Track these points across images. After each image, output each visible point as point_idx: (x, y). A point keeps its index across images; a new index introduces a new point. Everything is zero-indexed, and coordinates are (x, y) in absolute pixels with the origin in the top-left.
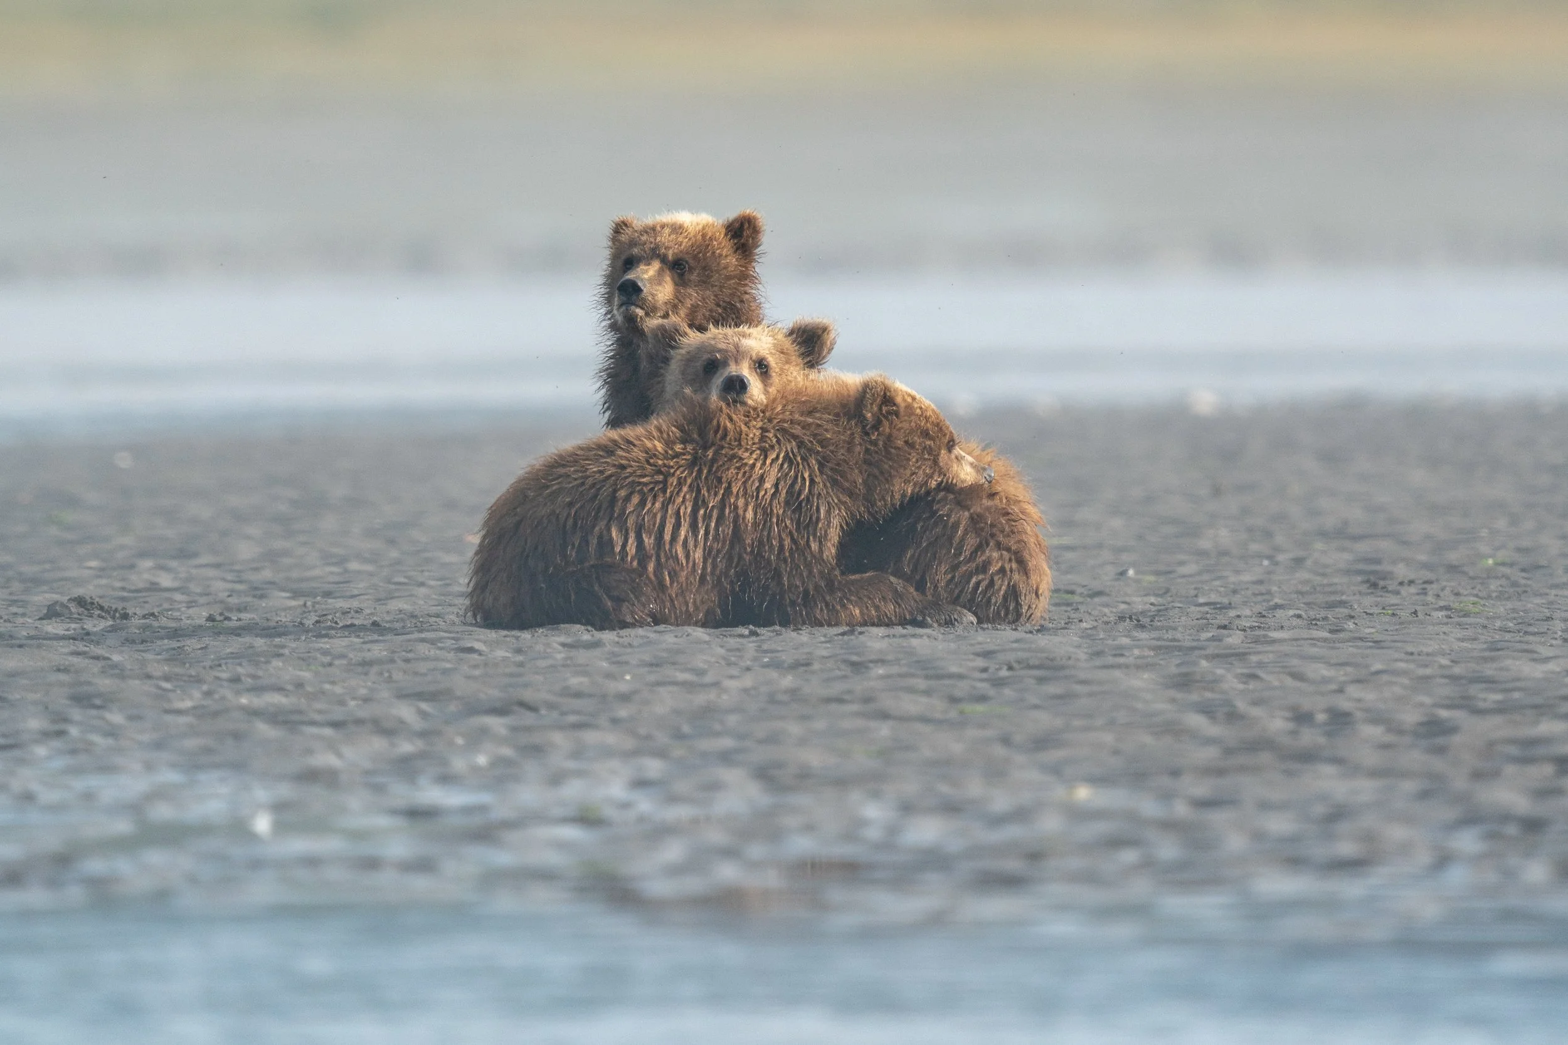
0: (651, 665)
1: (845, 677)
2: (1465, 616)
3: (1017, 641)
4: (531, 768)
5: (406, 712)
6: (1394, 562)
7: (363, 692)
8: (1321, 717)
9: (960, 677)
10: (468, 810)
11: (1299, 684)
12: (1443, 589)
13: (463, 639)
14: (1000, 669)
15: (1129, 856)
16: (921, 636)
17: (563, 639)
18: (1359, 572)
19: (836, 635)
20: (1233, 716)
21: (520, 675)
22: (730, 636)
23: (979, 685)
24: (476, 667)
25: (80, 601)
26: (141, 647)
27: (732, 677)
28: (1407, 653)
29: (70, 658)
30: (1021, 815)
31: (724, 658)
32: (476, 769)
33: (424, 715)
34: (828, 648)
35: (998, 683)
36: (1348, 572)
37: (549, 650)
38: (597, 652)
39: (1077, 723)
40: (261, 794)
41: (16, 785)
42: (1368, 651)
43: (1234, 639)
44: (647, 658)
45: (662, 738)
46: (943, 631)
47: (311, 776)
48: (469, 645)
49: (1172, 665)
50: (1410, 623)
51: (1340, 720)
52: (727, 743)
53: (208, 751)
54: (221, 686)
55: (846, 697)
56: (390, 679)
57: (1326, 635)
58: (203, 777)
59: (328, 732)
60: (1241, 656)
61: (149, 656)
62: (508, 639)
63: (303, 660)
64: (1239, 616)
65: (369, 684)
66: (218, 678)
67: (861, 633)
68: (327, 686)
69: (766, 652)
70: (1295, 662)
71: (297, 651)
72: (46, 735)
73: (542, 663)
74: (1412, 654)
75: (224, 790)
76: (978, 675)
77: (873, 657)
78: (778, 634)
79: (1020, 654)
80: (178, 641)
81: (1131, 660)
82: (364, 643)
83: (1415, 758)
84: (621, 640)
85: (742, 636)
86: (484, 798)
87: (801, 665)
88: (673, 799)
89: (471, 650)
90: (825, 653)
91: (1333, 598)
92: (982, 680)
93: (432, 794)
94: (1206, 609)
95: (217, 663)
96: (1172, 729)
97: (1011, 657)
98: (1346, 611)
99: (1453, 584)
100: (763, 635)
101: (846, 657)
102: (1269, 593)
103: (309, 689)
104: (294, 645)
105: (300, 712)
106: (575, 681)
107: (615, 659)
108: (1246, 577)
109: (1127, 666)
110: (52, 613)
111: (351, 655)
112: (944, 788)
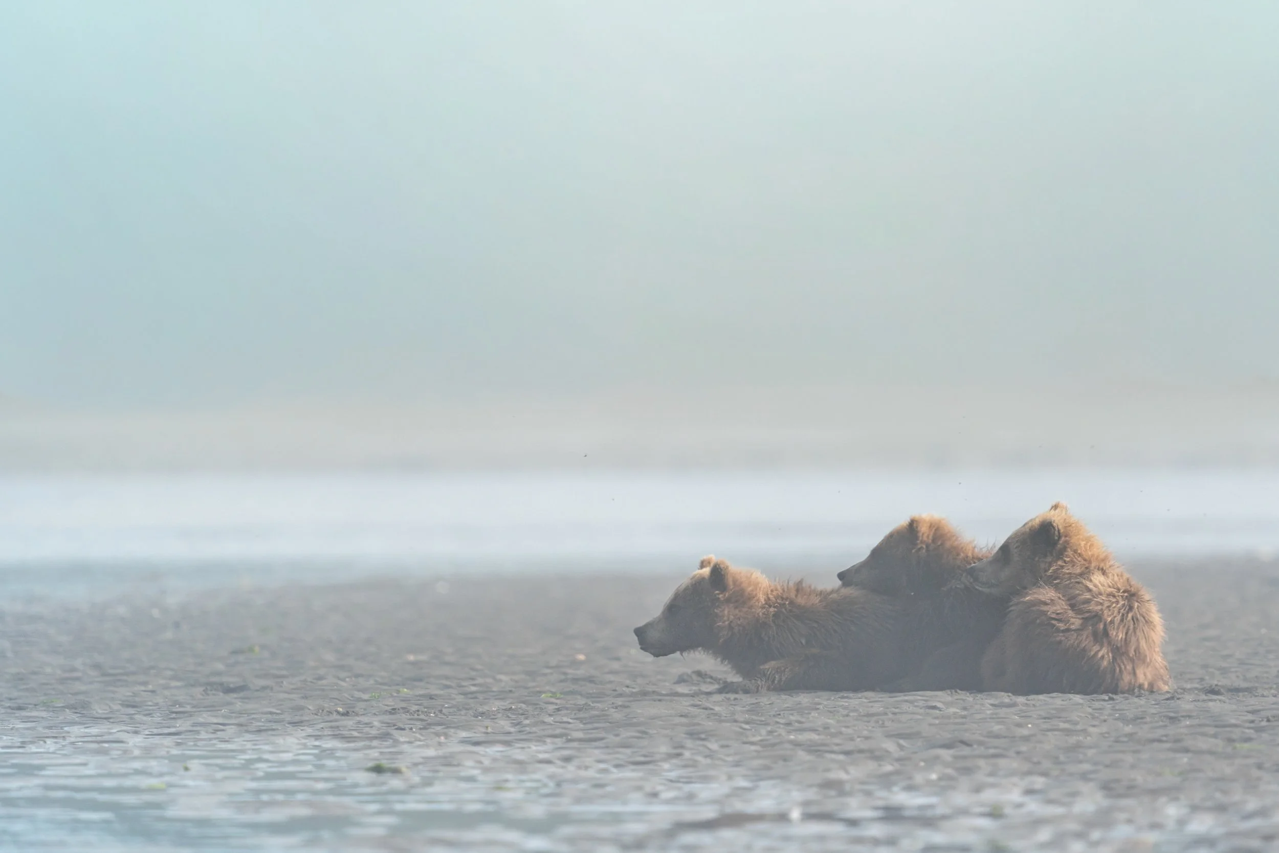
0: (1045, 718)
1: (1166, 726)
5: (890, 746)
7: (865, 733)
9: (1235, 726)
10: (921, 808)
14: (1262, 720)
16: (1215, 700)
17: (992, 701)
19: (1163, 700)
21: (963, 724)
22: (1097, 700)
23: (1247, 731)
24: (936, 718)
25: (699, 674)
26: (733, 703)
27: (1094, 726)
29: (689, 708)
31: (1091, 714)
32: (929, 783)
33: (901, 747)
35: (1259, 730)
37: (983, 708)
38: (1013, 710)
40: (797, 795)
41: (648, 788)
44: (1043, 714)
45: (1046, 764)
46: (1230, 698)
47: (828, 785)
48: (934, 704)
52: (1086, 767)
53: (768, 768)
54: (779, 728)
55: (1164, 739)
56: (883, 726)
59: (841, 757)
61: (738, 708)
63: (831, 712)
65: (870, 728)
66: (777, 723)
67: (1178, 699)
68: (843, 729)
72: (670, 756)
73: (978, 716)
76: (1248, 725)
77: (1184, 714)
78: (1127, 699)
80: (756, 699)
82: (870, 702)
84: (1028, 702)
85: (1104, 700)
86: (933, 800)
87: (1138, 719)
88: (1050, 802)
89: (934, 708)
90: (1154, 711)
92: (1249, 728)
93: (901, 798)
95: (778, 713)
97: (1269, 714)
100: (1117, 700)
103: (833, 730)
106: (997, 728)
107: (1023, 714)
110: (681, 680)
111: (861, 710)
112: (1218, 795)
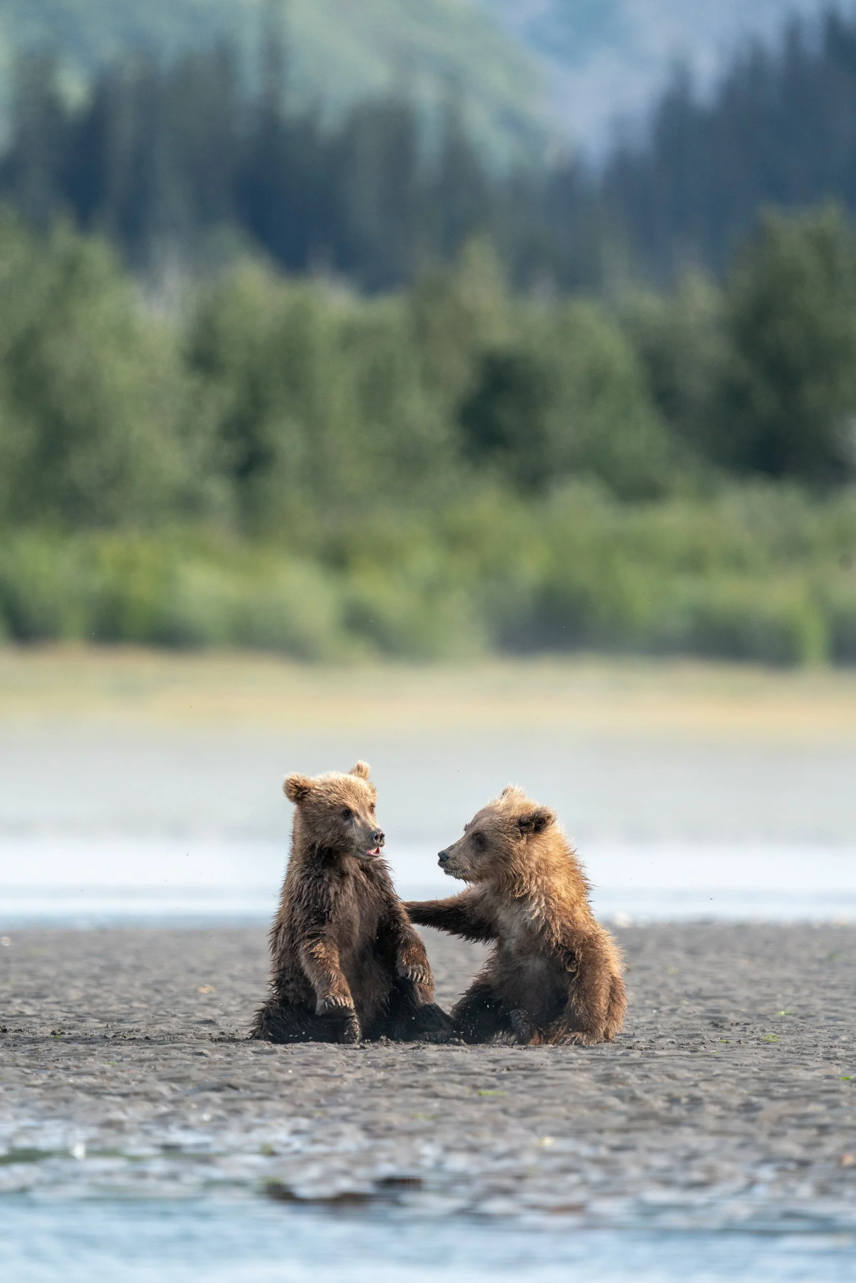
2: (767, 1044)
3: (512, 1054)
4: (234, 1122)
6: (728, 1012)
8: (684, 1100)
11: (671, 1081)
12: (755, 1029)
13: (197, 1048)
15: (573, 1178)
18: (708, 1018)
20: (634, 1099)
28: (734, 1065)
30: (512, 1154)
34: (405, 1057)
36: (701, 1017)
39: (546, 1101)
42: (711, 1063)
43: (636, 1055)
49: (600, 1069)
50: (737, 1047)
51: (695, 1102)
57: (689, 1053)
58: (47, 1123)
60: (640, 1065)
62: (223, 1048)
64: (639, 1042)
69: (369, 1058)
70: (670, 1069)
71: (102, 1052)
74: (737, 1065)
75: (59, 1131)
79: (514, 1062)
81: (576, 1066)
83: (737, 1124)
91: (692, 1032)
94: (620, 1037)
96: (599, 1106)
98: (700, 1040)
99: (761, 1025)
101: (415, 1062)
102: (656, 1028)
104: (100, 1049)
105: (103, 1088)
108: (643, 1020)
109: (574, 1070)
